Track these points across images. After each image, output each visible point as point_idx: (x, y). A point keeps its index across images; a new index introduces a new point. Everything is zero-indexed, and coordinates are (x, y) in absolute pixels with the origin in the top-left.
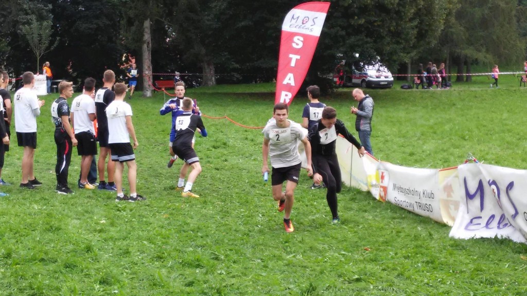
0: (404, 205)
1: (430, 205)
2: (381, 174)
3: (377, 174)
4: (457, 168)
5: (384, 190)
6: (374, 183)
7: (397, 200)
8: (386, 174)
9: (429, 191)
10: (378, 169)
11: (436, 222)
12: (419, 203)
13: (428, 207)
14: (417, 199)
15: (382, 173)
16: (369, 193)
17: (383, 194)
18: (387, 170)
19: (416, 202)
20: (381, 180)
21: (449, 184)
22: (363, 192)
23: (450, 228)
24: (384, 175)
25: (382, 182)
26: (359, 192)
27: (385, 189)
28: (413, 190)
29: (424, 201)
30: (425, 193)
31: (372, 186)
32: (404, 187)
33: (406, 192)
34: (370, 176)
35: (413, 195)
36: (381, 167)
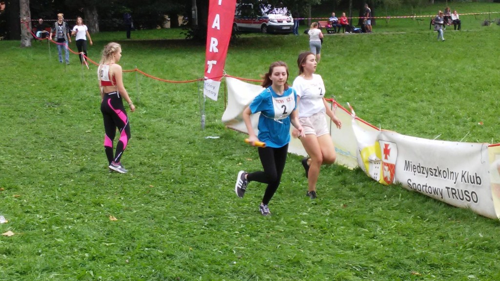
0: (424, 191)
1: (473, 192)
2: (383, 147)
3: (378, 148)
5: (389, 169)
6: (374, 158)
8: (391, 147)
9: (472, 174)
10: (379, 140)
12: (452, 189)
13: (470, 195)
14: (450, 183)
15: (386, 146)
16: (360, 171)
17: (388, 174)
19: (448, 188)
24: (389, 148)
25: (386, 158)
26: (344, 170)
27: (392, 168)
28: (444, 171)
29: (462, 186)
30: (466, 176)
31: (370, 162)
32: (427, 166)
33: (429, 172)
34: (366, 149)
35: (445, 178)
36: (384, 138)
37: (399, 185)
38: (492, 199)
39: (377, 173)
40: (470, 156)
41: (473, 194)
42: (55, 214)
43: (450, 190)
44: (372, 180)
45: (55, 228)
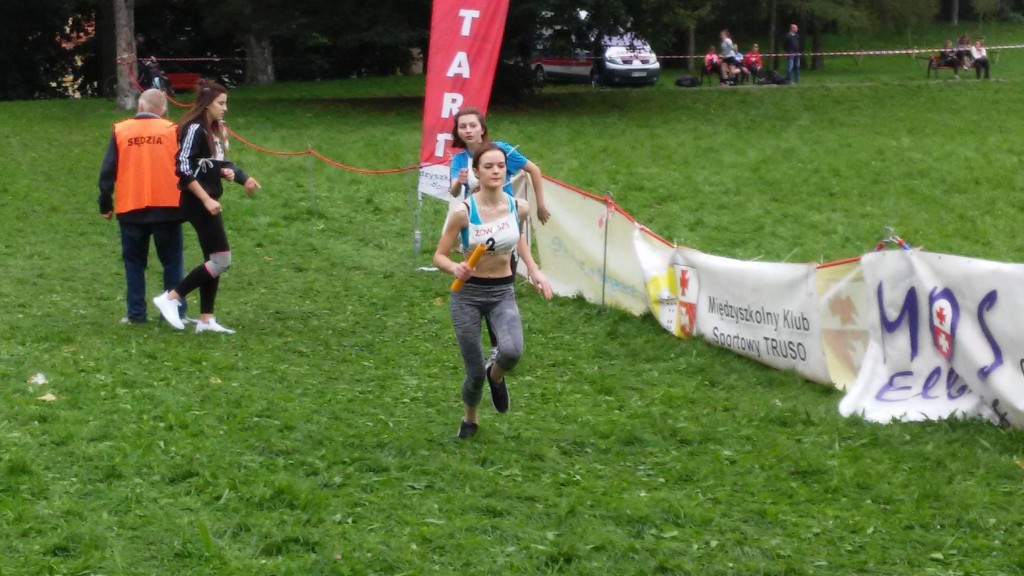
0: (736, 346)
1: (800, 344)
2: (679, 275)
3: (672, 275)
4: (859, 260)
5: (688, 312)
6: (666, 295)
7: (718, 334)
8: (691, 275)
9: (797, 314)
10: (673, 264)
11: (809, 383)
12: (773, 340)
13: (795, 349)
14: (768, 330)
15: (684, 273)
16: (649, 318)
17: (686, 320)
18: (693, 266)
19: (766, 339)
20: (680, 290)
21: (844, 297)
22: (633, 317)
23: (842, 394)
24: (687, 276)
25: (683, 294)
26: (624, 317)
27: (691, 309)
28: (758, 312)
29: (785, 335)
30: (789, 318)
31: (661, 302)
32: (736, 305)
33: (740, 315)
34: (655, 279)
35: (759, 322)
36: (680, 260)
37: (700, 337)
38: (824, 354)
39: (671, 319)
40: (792, 285)
41: (800, 347)
42: (125, 374)
43: (769, 342)
44: (665, 331)
45: (121, 391)
